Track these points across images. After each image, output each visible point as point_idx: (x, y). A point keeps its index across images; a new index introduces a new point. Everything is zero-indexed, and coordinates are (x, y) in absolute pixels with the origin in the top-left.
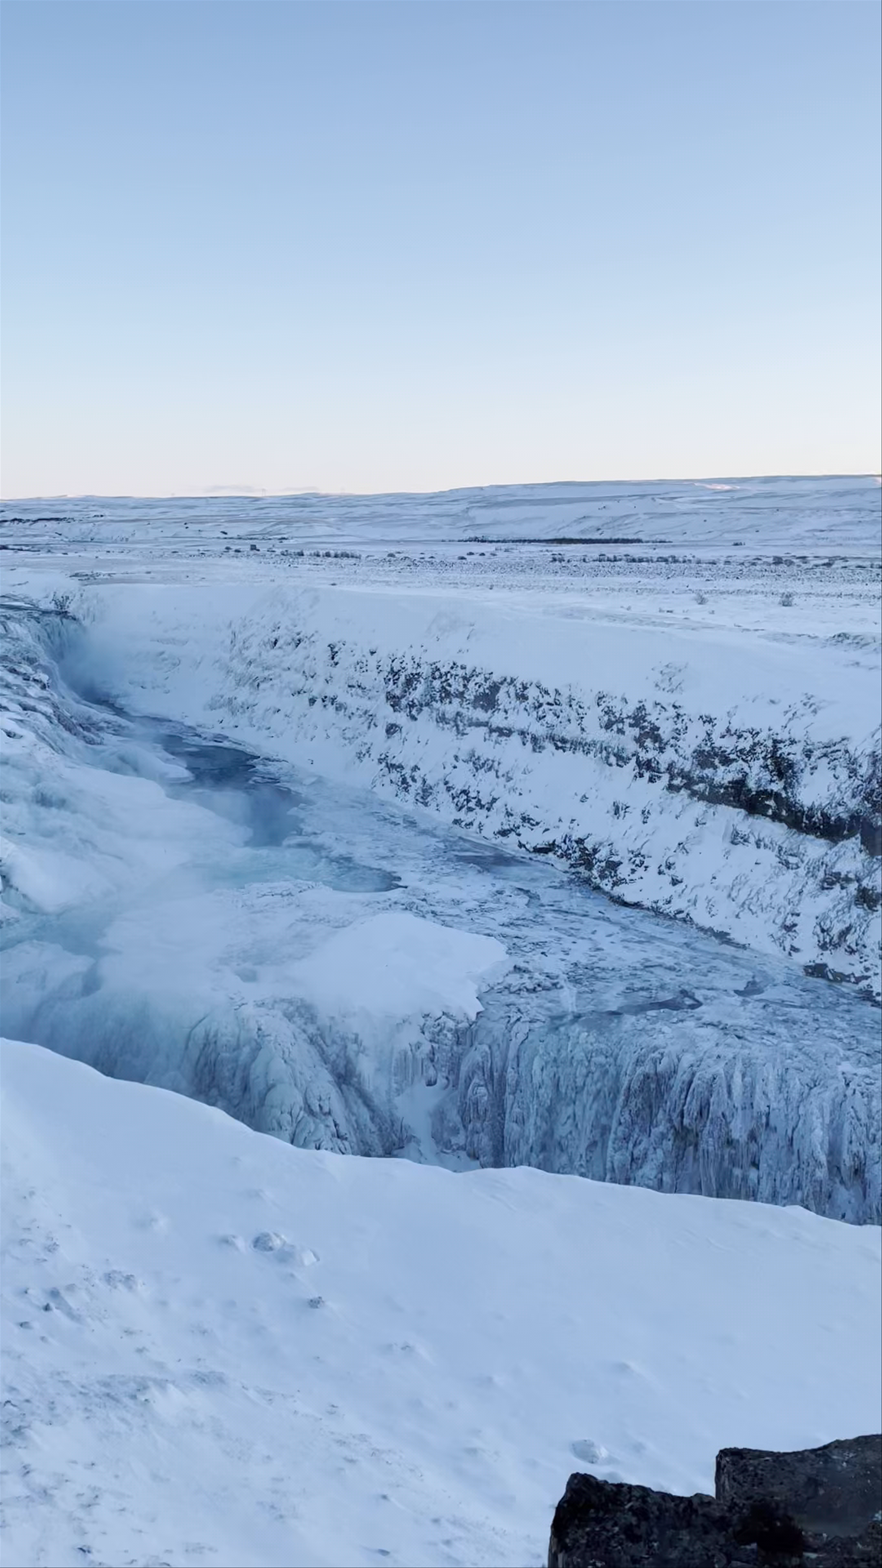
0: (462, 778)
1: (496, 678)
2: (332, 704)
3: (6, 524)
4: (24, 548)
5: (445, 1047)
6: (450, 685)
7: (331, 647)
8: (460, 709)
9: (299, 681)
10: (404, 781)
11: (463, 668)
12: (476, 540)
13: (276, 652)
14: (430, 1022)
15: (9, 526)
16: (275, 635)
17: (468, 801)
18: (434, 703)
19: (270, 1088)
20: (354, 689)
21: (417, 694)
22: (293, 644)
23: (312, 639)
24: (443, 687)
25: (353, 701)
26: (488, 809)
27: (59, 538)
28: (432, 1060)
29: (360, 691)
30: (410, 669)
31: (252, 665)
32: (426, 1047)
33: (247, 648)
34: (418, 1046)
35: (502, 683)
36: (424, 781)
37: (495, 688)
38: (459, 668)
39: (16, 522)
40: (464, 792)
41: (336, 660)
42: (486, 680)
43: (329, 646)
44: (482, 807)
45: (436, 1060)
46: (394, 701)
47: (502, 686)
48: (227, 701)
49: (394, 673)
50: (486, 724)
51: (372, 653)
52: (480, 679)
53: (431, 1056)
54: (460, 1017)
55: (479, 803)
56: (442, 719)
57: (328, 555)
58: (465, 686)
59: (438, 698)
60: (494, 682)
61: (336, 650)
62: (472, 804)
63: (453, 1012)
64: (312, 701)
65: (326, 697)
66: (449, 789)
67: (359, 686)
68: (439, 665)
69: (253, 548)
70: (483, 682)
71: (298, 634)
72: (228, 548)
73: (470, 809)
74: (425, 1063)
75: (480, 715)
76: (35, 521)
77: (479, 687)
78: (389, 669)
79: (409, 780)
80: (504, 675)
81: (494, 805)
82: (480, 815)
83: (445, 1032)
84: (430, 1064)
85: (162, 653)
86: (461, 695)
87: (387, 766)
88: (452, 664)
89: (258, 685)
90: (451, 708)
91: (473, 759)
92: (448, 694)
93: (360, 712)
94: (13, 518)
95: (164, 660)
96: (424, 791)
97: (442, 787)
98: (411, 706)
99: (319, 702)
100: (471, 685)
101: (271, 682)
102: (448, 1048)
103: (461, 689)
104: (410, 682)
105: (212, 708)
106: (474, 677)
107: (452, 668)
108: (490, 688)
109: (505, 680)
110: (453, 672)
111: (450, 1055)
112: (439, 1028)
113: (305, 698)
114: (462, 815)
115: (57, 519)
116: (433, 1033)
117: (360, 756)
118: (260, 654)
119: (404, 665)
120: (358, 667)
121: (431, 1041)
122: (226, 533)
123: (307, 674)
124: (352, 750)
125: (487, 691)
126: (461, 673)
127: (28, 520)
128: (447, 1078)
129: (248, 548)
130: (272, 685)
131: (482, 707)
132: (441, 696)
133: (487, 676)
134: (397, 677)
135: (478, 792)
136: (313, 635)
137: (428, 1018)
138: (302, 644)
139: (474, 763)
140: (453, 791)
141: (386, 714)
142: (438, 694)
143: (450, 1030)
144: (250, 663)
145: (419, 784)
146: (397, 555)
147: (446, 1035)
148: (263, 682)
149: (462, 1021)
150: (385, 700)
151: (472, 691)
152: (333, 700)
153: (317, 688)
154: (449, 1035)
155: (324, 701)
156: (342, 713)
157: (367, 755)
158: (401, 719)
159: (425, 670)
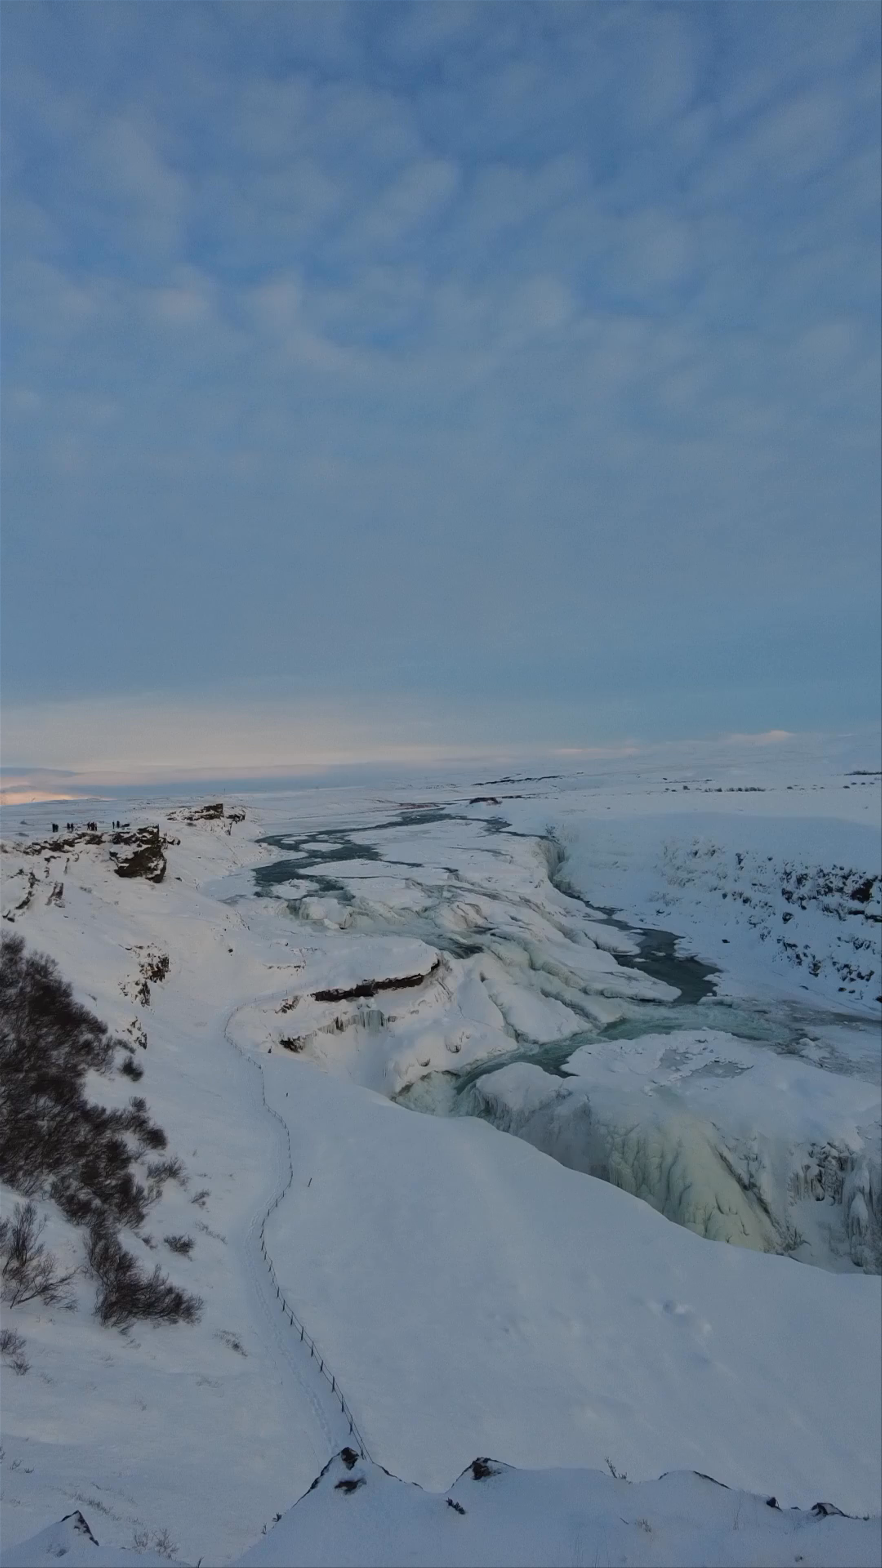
0: (846, 954)
1: (869, 876)
2: (740, 897)
3: (522, 782)
4: (531, 796)
5: (830, 1171)
6: (831, 882)
7: (739, 856)
8: (841, 901)
9: (714, 881)
10: (798, 957)
11: (842, 869)
12: (858, 773)
13: (696, 860)
14: (817, 1150)
15: (524, 783)
16: (696, 848)
17: (850, 973)
18: (820, 897)
19: (687, 1187)
20: (757, 887)
21: (806, 890)
22: (710, 854)
23: (723, 850)
24: (826, 885)
25: (756, 896)
26: (868, 980)
27: (555, 788)
28: (820, 1181)
29: (761, 888)
30: (801, 871)
31: (680, 870)
32: (815, 1170)
33: (675, 858)
34: (808, 1167)
35: (874, 880)
36: (814, 957)
37: (869, 884)
38: (839, 869)
39: (528, 780)
40: (846, 966)
41: (742, 865)
42: (861, 877)
43: (737, 855)
44: (862, 978)
45: (823, 1181)
46: (788, 895)
47: (874, 883)
48: (662, 895)
49: (788, 874)
50: (862, 912)
51: (770, 859)
52: (856, 878)
53: (819, 1177)
54: (842, 1147)
55: (860, 976)
56: (827, 909)
57: (740, 790)
58: (844, 883)
59: (823, 892)
60: (867, 880)
61: (742, 857)
62: (854, 976)
63: (836, 1143)
64: (725, 896)
65: (735, 893)
66: (834, 963)
67: (761, 885)
68: (822, 868)
69: (685, 788)
70: (858, 880)
71: (713, 846)
72: (667, 789)
73: (852, 980)
74: (815, 1182)
75: (856, 905)
76: (540, 779)
77: (856, 883)
78: (783, 871)
79: (802, 956)
80: (876, 875)
81: (872, 977)
82: (859, 984)
83: (830, 1158)
84: (818, 1185)
85: (616, 863)
86: (841, 890)
87: (784, 944)
88: (832, 867)
89: (684, 884)
90: (832, 900)
91: (854, 940)
92: (830, 890)
93: (762, 904)
94: (526, 778)
95: (618, 867)
96: (815, 965)
97: (829, 963)
98: (802, 899)
99: (729, 897)
100: (849, 882)
101: (693, 882)
102: (833, 1173)
103: (841, 885)
104: (800, 880)
105: (651, 900)
106: (851, 877)
107: (833, 869)
108: (864, 884)
109: (877, 878)
110: (834, 872)
111: (834, 1178)
112: (824, 1155)
113: (719, 894)
114: (846, 984)
115: (554, 777)
116: (820, 1160)
117: (763, 937)
118: (685, 862)
119: (794, 868)
120: (759, 870)
121: (819, 1165)
122: (665, 779)
123: (720, 875)
124: (756, 932)
125: (862, 887)
126: (841, 873)
127: (536, 779)
128: (833, 1197)
129: (682, 787)
130: (694, 884)
131: (859, 899)
132: (825, 891)
133: (862, 875)
134: (789, 877)
135: (859, 966)
136: (724, 847)
137: (815, 1147)
138: (715, 854)
139: (854, 943)
140: (837, 966)
141: (782, 906)
142: (823, 890)
143: (834, 1158)
144: (678, 868)
145: (810, 959)
146: (794, 788)
147: (830, 1162)
148: (687, 882)
149: (843, 1152)
150: (781, 894)
151: (850, 888)
152: (741, 895)
153: (729, 886)
154: (834, 1162)
155: (733, 895)
156: (747, 905)
157: (768, 936)
158: (794, 908)
159: (812, 872)
